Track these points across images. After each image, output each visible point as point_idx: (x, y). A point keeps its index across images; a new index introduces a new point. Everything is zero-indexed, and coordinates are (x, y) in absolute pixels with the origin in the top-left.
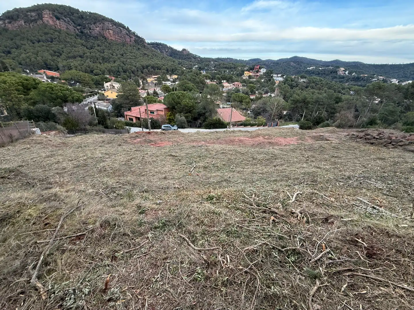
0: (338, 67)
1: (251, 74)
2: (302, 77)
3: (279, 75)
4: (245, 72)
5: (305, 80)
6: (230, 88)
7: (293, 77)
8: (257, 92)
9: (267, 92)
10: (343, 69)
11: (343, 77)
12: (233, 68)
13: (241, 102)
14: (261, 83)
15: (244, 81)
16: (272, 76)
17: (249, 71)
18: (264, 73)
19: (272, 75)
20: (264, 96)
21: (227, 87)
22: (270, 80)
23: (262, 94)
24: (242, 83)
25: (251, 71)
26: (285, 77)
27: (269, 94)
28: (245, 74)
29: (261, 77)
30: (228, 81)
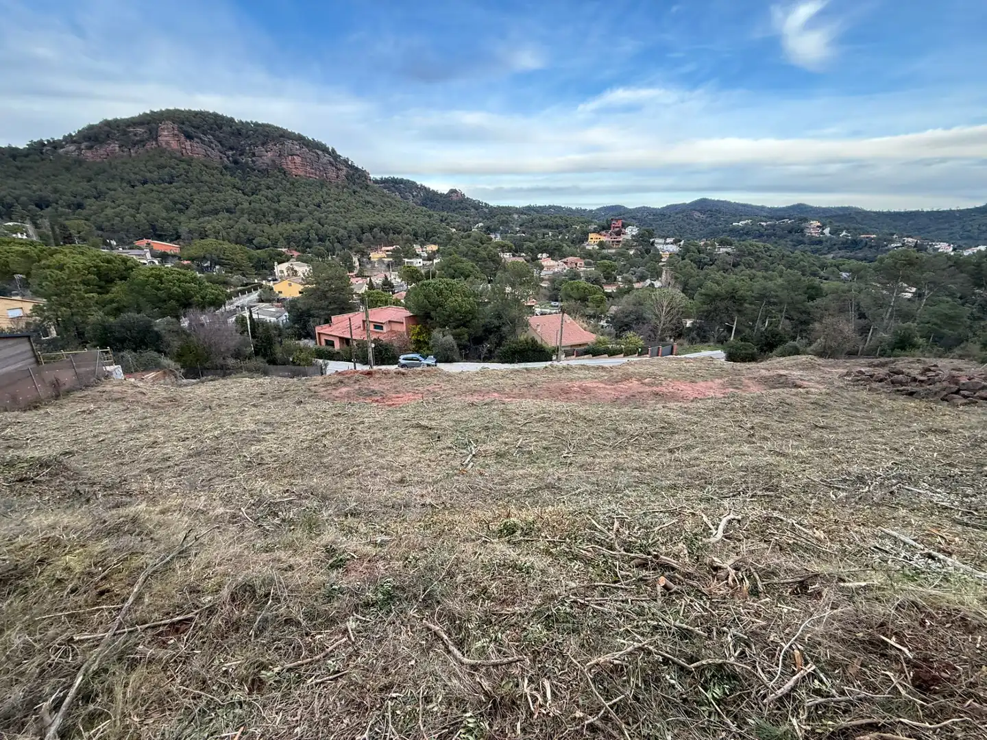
0: (806, 220)
1: (604, 239)
2: (723, 243)
3: (669, 240)
4: (591, 236)
5: (729, 250)
6: (556, 270)
7: (702, 243)
8: (619, 278)
9: (642, 278)
10: (816, 223)
11: (820, 242)
12: (561, 226)
13: (584, 299)
14: (628, 258)
15: (589, 255)
16: (653, 242)
17: (598, 233)
18: (633, 236)
19: (651, 240)
20: (636, 285)
21: (549, 268)
22: (648, 251)
23: (631, 282)
24: (584, 258)
25: (603, 232)
26: (682, 243)
27: (648, 282)
28: (589, 240)
29: (627, 245)
30: (552, 256)
